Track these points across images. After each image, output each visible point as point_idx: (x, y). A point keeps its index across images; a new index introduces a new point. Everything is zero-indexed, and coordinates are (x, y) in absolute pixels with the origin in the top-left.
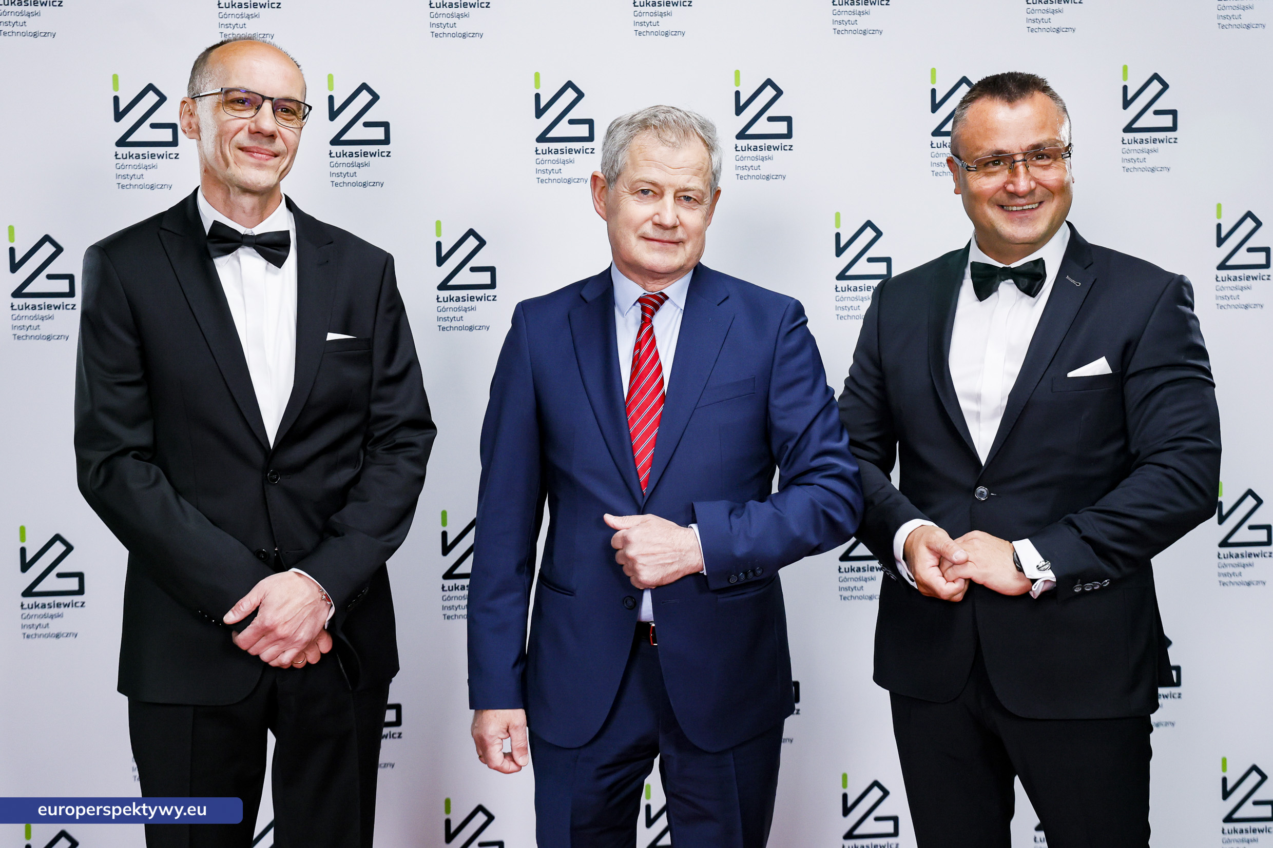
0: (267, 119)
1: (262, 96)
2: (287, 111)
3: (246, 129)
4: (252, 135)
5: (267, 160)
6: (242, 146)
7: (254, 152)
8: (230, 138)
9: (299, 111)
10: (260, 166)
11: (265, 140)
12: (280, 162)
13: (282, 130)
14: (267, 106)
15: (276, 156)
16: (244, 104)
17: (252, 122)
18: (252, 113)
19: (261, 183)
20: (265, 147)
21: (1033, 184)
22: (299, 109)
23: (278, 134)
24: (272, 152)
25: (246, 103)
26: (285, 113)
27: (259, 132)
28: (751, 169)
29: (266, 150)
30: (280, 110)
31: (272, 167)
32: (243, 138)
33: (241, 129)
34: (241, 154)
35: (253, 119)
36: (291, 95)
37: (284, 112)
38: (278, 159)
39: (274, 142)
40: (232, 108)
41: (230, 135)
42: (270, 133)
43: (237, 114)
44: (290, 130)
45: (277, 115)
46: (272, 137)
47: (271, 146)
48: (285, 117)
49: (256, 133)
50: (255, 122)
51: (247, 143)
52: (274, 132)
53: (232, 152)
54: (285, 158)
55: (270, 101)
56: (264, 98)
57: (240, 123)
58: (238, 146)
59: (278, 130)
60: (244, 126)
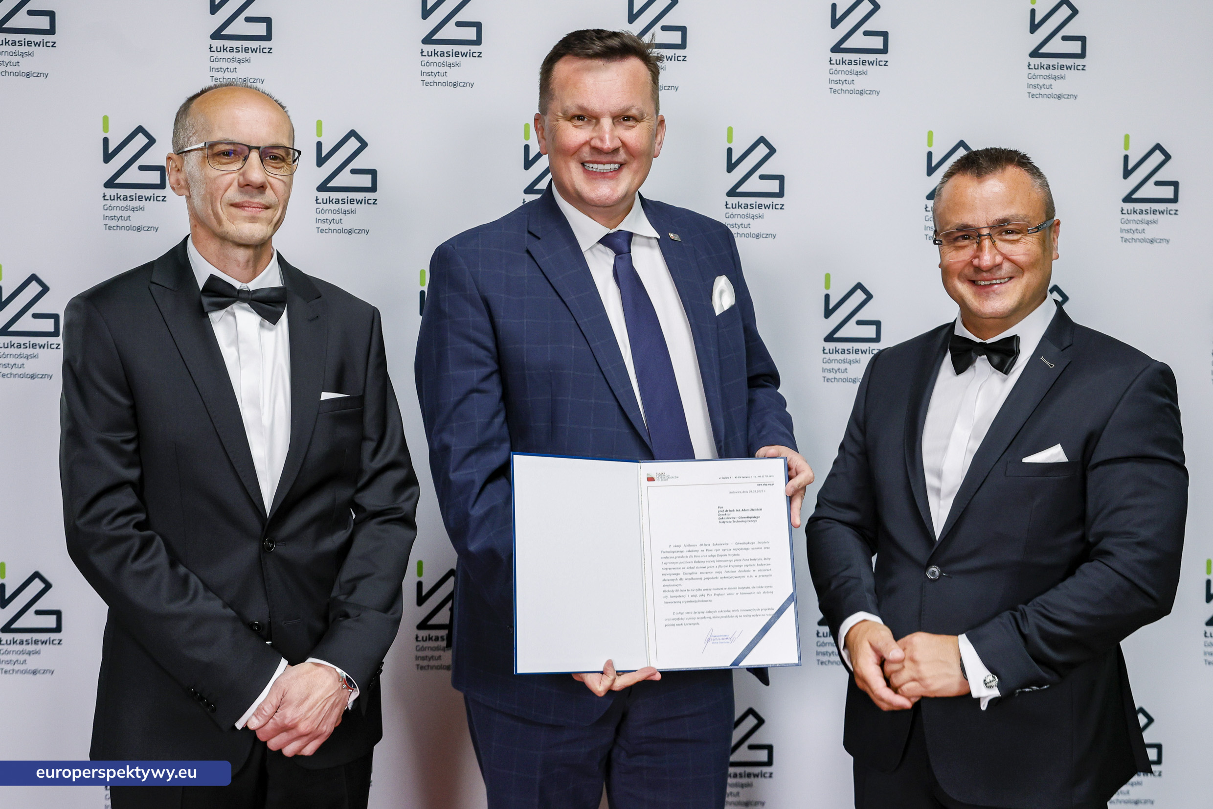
1: (248, 147)
2: (275, 158)
3: (236, 183)
4: (242, 189)
5: (259, 212)
6: (234, 202)
7: (245, 207)
8: (221, 196)
9: (287, 157)
10: (253, 219)
12: (273, 214)
14: (254, 156)
15: (267, 208)
17: (240, 174)
19: (255, 236)
20: (257, 200)
23: (268, 185)
24: (264, 204)
26: (274, 161)
27: (248, 185)
29: (257, 203)
32: (233, 193)
33: (230, 184)
35: (241, 171)
36: (277, 142)
38: (270, 211)
39: (264, 193)
41: (221, 193)
46: (262, 187)
48: (274, 165)
50: (243, 174)
51: (238, 198)
52: (264, 183)
53: (224, 209)
54: (277, 210)
55: (257, 151)
56: (251, 148)
57: (230, 177)
58: (229, 202)
59: (268, 181)
60: (234, 180)
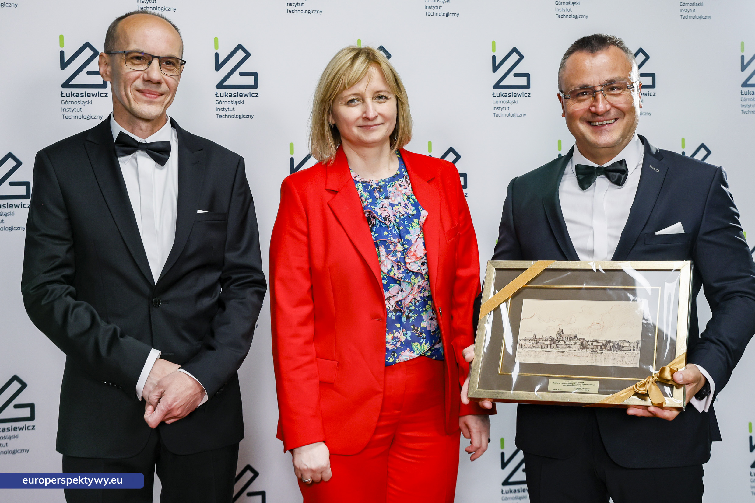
0: (155, 71)
2: (170, 64)
3: (141, 77)
4: (146, 82)
5: (156, 98)
6: (139, 89)
7: (146, 93)
8: (131, 84)
10: (151, 103)
11: (154, 85)
12: (164, 99)
13: (166, 78)
14: (155, 62)
15: (162, 95)
16: (140, 60)
17: (145, 72)
18: (146, 66)
19: (152, 113)
20: (154, 90)
21: (608, 107)
22: (178, 63)
23: (163, 81)
24: (159, 93)
25: (142, 60)
28: (503, 109)
29: (155, 92)
30: (164, 64)
31: (160, 103)
32: (139, 83)
33: (138, 77)
34: (139, 95)
35: (146, 71)
36: (171, 54)
37: (168, 64)
38: (163, 97)
39: (161, 86)
40: (132, 63)
41: (131, 82)
42: (158, 81)
43: (135, 68)
44: (171, 78)
45: (162, 67)
46: (159, 83)
47: (158, 89)
48: (167, 68)
49: (148, 81)
51: (142, 87)
52: (160, 80)
53: (132, 92)
54: (168, 96)
55: (158, 59)
56: (153, 57)
57: (137, 73)
58: (136, 89)
59: (163, 78)
60: (140, 75)
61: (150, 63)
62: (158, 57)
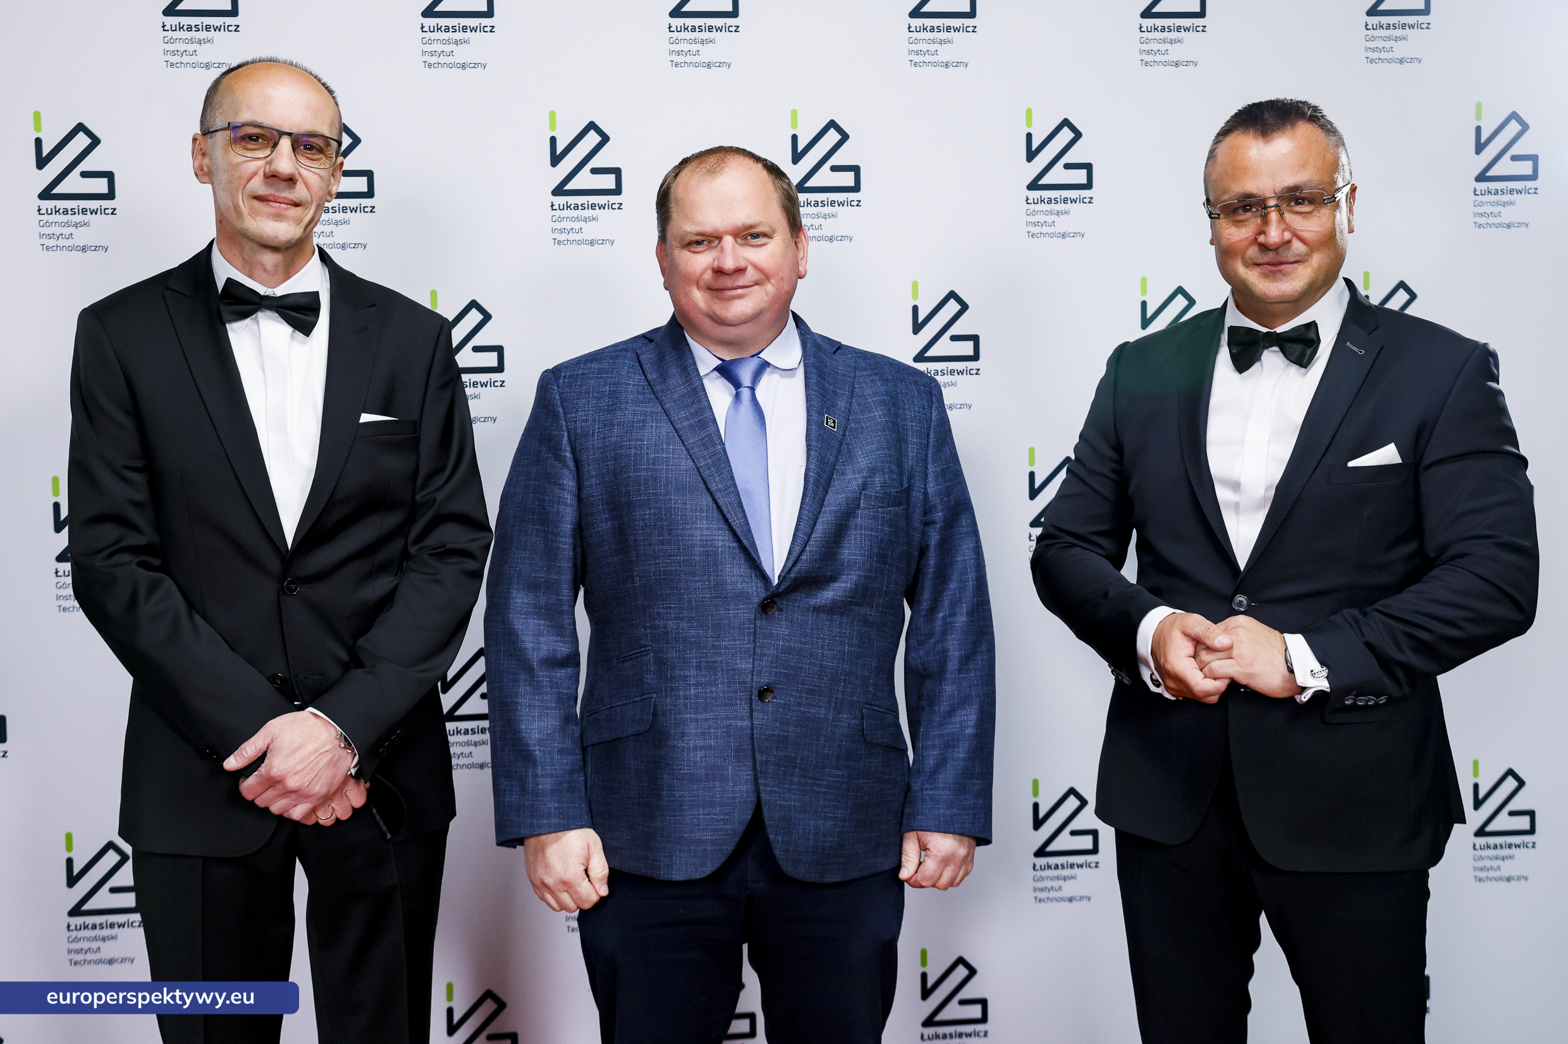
0: (284, 159)
1: (278, 131)
2: (311, 148)
3: (261, 173)
4: (269, 180)
5: (286, 209)
6: (257, 194)
7: (270, 201)
8: (243, 187)
9: (327, 148)
10: (278, 218)
11: (283, 185)
12: (305, 213)
13: (304, 172)
14: (285, 143)
15: (296, 205)
16: (257, 141)
17: (267, 163)
18: (268, 152)
19: (280, 236)
20: (283, 194)
21: (1287, 236)
22: (328, 145)
23: (297, 176)
24: (291, 200)
25: (260, 140)
26: (309, 152)
27: (274, 176)
29: (284, 198)
30: (302, 147)
31: (293, 218)
32: (257, 185)
33: (255, 174)
34: (256, 204)
35: (268, 159)
36: (315, 129)
37: (307, 150)
38: (299, 210)
39: (294, 187)
40: (243, 147)
41: (243, 183)
42: (289, 176)
43: (250, 154)
44: (313, 172)
45: (298, 153)
46: (291, 180)
47: (290, 193)
48: (309, 156)
49: (272, 177)
50: (270, 163)
51: (262, 190)
52: (293, 175)
53: (245, 202)
54: (308, 210)
55: (289, 137)
56: (282, 134)
57: (255, 165)
58: (252, 194)
59: (299, 173)
60: (259, 169)
61: (275, 145)
62: (290, 134)
